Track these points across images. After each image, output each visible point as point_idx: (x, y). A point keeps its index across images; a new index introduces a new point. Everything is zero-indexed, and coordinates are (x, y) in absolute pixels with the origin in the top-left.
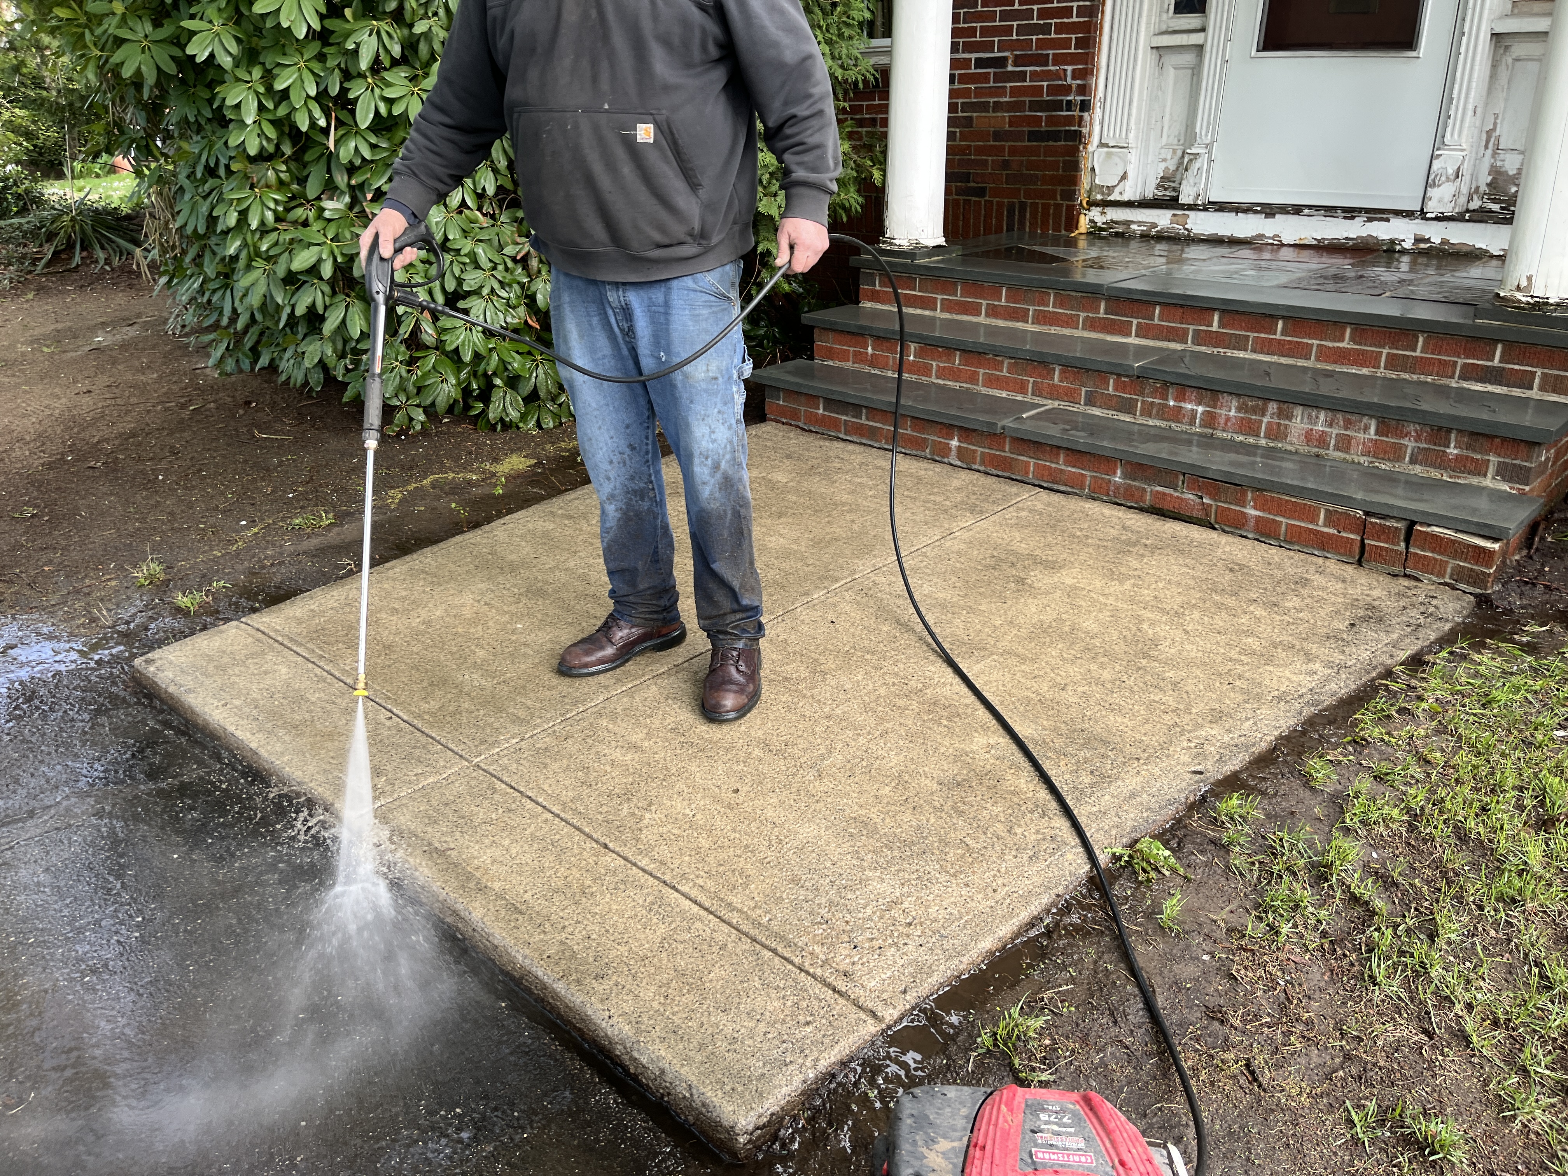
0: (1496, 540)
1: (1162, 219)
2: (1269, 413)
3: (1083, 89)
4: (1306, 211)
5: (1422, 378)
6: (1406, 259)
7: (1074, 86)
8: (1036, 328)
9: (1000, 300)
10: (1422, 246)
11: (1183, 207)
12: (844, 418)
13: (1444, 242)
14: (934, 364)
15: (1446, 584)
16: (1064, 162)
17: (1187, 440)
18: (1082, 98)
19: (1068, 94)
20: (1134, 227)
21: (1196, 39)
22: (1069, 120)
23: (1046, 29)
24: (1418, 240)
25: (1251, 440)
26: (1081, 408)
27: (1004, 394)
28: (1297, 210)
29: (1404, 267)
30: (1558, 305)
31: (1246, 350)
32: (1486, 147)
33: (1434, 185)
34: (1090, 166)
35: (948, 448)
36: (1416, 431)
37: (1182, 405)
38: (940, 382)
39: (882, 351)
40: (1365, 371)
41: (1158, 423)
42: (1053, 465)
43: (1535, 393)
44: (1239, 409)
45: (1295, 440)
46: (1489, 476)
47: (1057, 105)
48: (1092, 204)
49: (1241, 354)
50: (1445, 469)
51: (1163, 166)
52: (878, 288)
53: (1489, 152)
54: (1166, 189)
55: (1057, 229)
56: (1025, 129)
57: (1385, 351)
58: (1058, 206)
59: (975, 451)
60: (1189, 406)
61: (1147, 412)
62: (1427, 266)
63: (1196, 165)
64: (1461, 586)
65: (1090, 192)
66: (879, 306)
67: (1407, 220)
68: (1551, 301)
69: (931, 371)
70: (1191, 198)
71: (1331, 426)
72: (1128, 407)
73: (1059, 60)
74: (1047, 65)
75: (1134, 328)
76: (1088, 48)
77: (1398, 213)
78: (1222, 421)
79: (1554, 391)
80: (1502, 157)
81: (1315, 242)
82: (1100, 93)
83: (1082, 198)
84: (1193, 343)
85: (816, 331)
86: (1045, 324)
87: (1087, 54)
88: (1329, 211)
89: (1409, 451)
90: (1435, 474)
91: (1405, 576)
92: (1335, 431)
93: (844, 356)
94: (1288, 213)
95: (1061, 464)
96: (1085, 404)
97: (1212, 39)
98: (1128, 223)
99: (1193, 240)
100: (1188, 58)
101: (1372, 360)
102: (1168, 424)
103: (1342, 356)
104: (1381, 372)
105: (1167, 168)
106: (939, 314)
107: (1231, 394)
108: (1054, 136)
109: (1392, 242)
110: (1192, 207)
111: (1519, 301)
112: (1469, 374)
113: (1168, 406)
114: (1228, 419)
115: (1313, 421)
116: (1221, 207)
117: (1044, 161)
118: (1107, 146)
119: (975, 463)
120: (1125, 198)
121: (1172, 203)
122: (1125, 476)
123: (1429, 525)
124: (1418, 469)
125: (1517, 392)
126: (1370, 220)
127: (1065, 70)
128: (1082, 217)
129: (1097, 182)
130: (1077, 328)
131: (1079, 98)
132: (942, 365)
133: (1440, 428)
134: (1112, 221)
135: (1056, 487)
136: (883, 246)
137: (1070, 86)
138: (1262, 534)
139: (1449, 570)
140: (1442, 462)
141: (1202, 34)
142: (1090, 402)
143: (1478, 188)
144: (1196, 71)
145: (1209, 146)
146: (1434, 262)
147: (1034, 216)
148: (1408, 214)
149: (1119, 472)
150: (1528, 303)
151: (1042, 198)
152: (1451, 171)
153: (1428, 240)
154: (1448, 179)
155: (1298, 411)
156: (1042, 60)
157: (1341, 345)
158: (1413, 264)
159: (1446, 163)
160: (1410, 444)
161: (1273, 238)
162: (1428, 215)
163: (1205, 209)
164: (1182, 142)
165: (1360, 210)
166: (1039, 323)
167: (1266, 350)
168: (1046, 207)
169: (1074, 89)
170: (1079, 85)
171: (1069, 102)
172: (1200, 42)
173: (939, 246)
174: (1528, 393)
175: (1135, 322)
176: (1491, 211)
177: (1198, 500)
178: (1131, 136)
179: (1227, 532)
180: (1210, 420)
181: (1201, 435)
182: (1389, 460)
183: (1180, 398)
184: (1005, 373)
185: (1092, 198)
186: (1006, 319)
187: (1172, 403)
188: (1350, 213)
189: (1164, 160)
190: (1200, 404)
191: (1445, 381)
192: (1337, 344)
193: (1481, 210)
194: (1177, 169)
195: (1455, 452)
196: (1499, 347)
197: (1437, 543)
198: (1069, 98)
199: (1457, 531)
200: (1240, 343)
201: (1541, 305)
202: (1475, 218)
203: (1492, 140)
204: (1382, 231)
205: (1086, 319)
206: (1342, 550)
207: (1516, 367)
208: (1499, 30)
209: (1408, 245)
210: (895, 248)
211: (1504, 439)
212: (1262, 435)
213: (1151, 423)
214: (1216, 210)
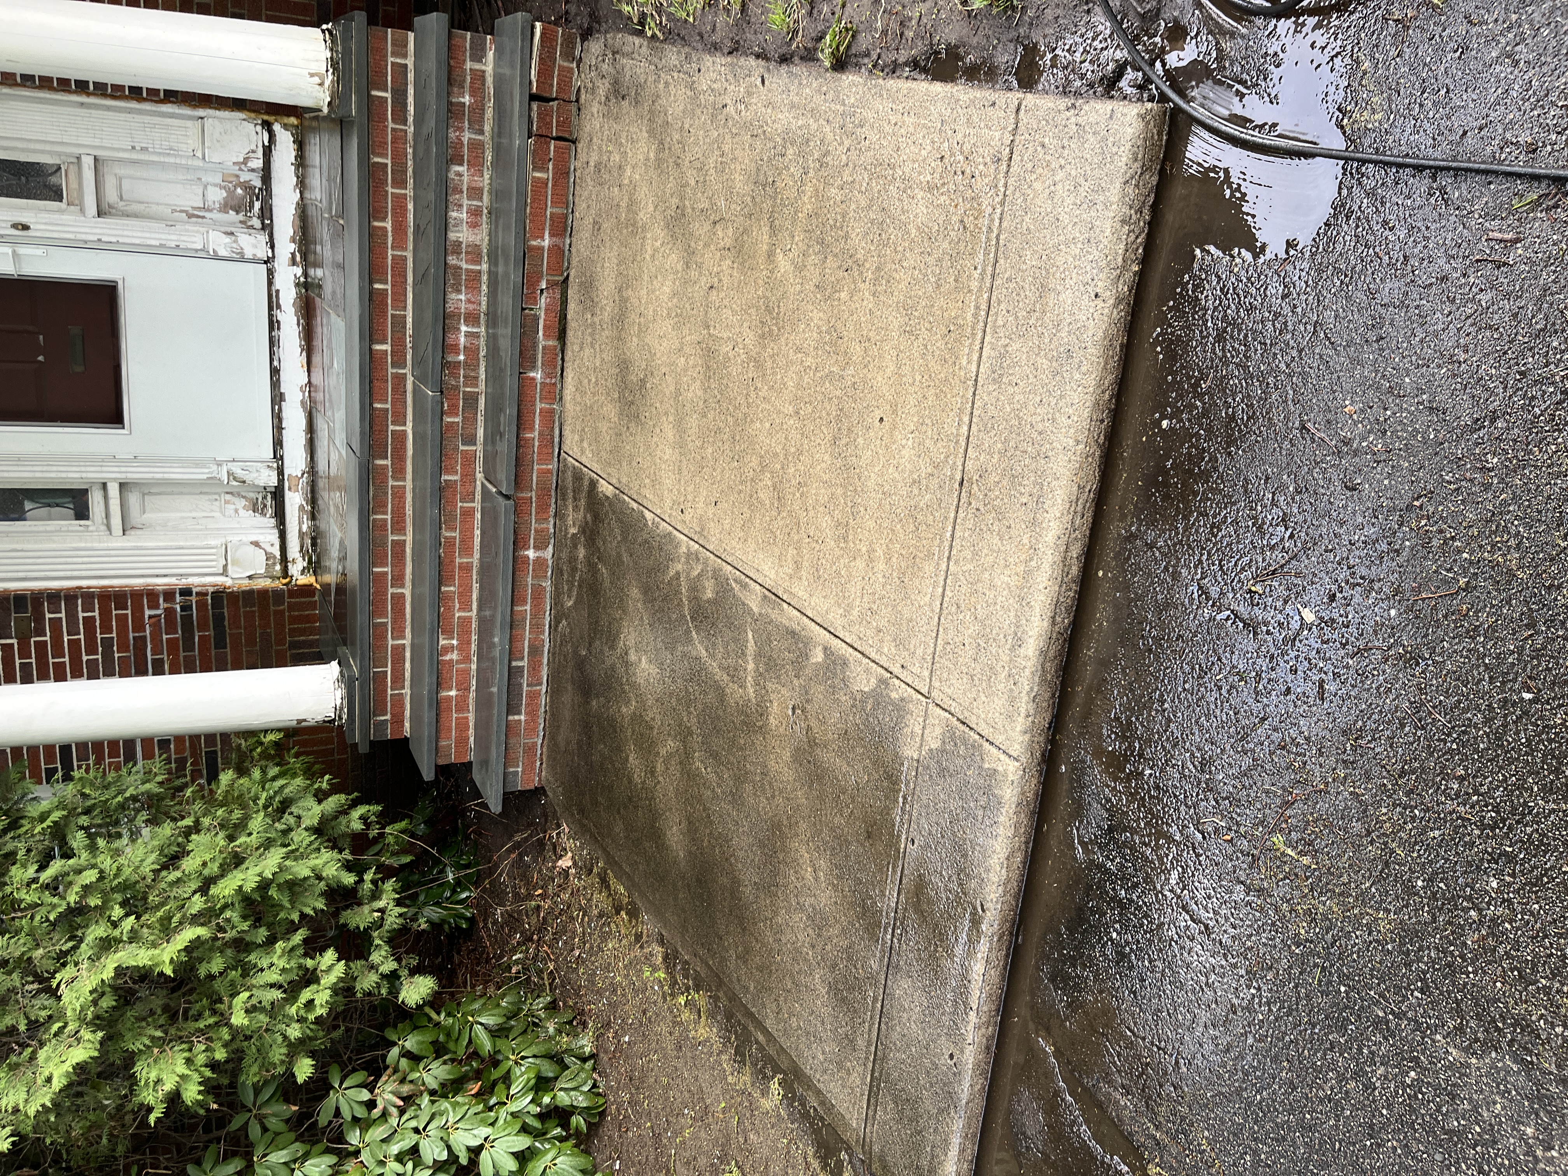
0: (533, 27)
1: (294, 500)
2: (459, 263)
3: (169, 595)
4: (276, 363)
5: (410, 157)
6: (311, 272)
7: (166, 605)
8: (409, 529)
9: (386, 573)
10: (298, 258)
11: (281, 481)
12: (525, 688)
13: (293, 240)
14: (457, 615)
15: (578, 67)
16: (245, 606)
17: (493, 341)
18: (178, 595)
19: (175, 610)
20: (305, 528)
21: (114, 490)
22: (202, 605)
23: (107, 644)
24: (294, 262)
25: (485, 278)
26: (479, 448)
27: (478, 532)
28: (275, 372)
29: (319, 273)
30: (331, 50)
31: (405, 316)
32: (203, 217)
33: (242, 254)
34: (247, 581)
35: (538, 560)
36: (455, 131)
37: (462, 347)
38: (475, 606)
39: (451, 678)
40: (410, 206)
41: (482, 369)
42: (537, 444)
43: (410, 62)
44: (459, 291)
45: (479, 237)
46: (483, 68)
47: (187, 620)
48: (285, 573)
49: (409, 320)
50: (483, 105)
51: (242, 512)
52: (388, 717)
53: (207, 215)
54: (265, 506)
55: (313, 605)
56: (213, 653)
57: (390, 190)
58: (291, 607)
59: (536, 531)
60: (462, 340)
61: (472, 380)
62: (315, 253)
63: (239, 473)
64: (577, 53)
65: (273, 578)
66: (407, 713)
67: (276, 275)
68: (329, 55)
69: (465, 618)
70: (271, 473)
71: (461, 206)
72: (471, 400)
73: (139, 625)
74: (145, 637)
75: (398, 428)
76: (126, 595)
77: (270, 283)
78: (471, 307)
79: (406, 46)
80: (211, 203)
81: (304, 354)
82: (173, 580)
83: (279, 584)
84: (404, 368)
85: (441, 762)
86: (404, 521)
87: (132, 595)
88: (273, 343)
89: (473, 136)
90: (489, 113)
91: (577, 101)
92: (465, 202)
93: (462, 726)
94: (278, 380)
95: (534, 435)
96: (475, 444)
97: (113, 474)
98: (301, 535)
99: (312, 468)
100: (133, 499)
101: (400, 201)
102: (481, 359)
103: (400, 228)
104: (409, 192)
105: (244, 508)
106: (407, 642)
107: (445, 302)
108: (219, 619)
109: (297, 285)
110: (281, 472)
111: (333, 81)
112: (400, 115)
113: (465, 362)
114: (469, 301)
115: (458, 223)
116: (278, 443)
117: (245, 628)
118: (225, 566)
119: (548, 529)
120: (277, 543)
121: (278, 495)
122: (533, 368)
123: (530, 82)
124: (487, 128)
125: (411, 76)
126: (279, 307)
127: (150, 617)
128: (299, 583)
129: (262, 571)
130: (404, 487)
131: (178, 598)
132: (457, 606)
133: (449, 111)
134: (301, 550)
135: (557, 440)
136: (345, 717)
137: (166, 609)
138: (565, 230)
139: (566, 64)
140: (478, 110)
141: (109, 485)
142: (472, 440)
143: (241, 222)
144: (146, 488)
145: (219, 464)
146: (312, 246)
147: (303, 632)
148: (270, 273)
149: (532, 374)
150: (333, 73)
151: (284, 626)
152: (227, 240)
153: (293, 254)
154: (236, 241)
155: (452, 236)
156: (140, 643)
157: (390, 229)
158: (316, 265)
159: (220, 243)
160: (467, 136)
161: (304, 392)
162: (270, 255)
163: (282, 458)
164: (217, 497)
165: (271, 316)
166: (404, 528)
167: (403, 298)
168: (293, 620)
169: (169, 605)
170: (164, 601)
171: (183, 609)
172: (117, 486)
173: (339, 663)
174: (411, 66)
175: (391, 428)
176: (262, 209)
177: (545, 294)
178: (213, 543)
179: (569, 263)
180: (472, 318)
181: (487, 327)
182: (483, 153)
183: (455, 349)
184: (456, 534)
185: (279, 575)
186: (404, 564)
187: (462, 357)
188: (273, 324)
189: (236, 511)
190: (459, 329)
191: (410, 137)
192: (390, 234)
193: (262, 217)
194: (243, 497)
195: (467, 97)
196: (375, 93)
197: (545, 73)
198: (179, 609)
199: (531, 58)
200: (399, 322)
201: (334, 63)
202: (268, 215)
203: (196, 213)
204: (288, 295)
205: (394, 478)
206: (566, 156)
207: (389, 78)
208: (94, 211)
209: (299, 271)
210: (345, 702)
211: (449, 57)
212: (478, 268)
213: (483, 377)
214: (282, 448)
